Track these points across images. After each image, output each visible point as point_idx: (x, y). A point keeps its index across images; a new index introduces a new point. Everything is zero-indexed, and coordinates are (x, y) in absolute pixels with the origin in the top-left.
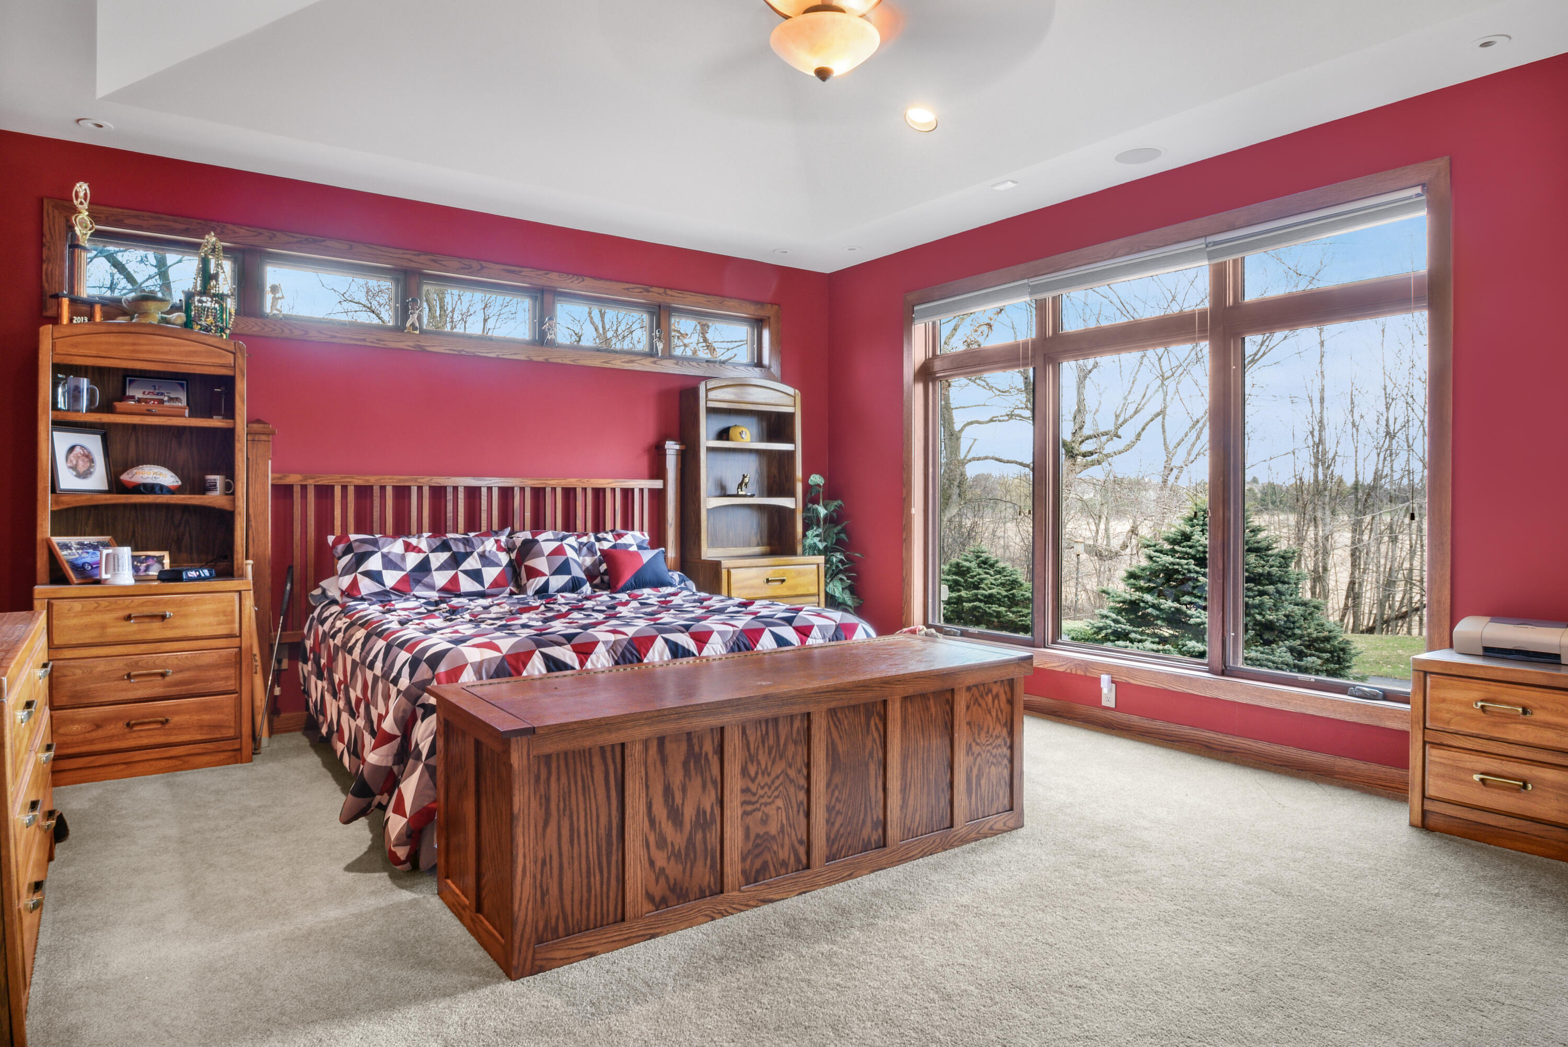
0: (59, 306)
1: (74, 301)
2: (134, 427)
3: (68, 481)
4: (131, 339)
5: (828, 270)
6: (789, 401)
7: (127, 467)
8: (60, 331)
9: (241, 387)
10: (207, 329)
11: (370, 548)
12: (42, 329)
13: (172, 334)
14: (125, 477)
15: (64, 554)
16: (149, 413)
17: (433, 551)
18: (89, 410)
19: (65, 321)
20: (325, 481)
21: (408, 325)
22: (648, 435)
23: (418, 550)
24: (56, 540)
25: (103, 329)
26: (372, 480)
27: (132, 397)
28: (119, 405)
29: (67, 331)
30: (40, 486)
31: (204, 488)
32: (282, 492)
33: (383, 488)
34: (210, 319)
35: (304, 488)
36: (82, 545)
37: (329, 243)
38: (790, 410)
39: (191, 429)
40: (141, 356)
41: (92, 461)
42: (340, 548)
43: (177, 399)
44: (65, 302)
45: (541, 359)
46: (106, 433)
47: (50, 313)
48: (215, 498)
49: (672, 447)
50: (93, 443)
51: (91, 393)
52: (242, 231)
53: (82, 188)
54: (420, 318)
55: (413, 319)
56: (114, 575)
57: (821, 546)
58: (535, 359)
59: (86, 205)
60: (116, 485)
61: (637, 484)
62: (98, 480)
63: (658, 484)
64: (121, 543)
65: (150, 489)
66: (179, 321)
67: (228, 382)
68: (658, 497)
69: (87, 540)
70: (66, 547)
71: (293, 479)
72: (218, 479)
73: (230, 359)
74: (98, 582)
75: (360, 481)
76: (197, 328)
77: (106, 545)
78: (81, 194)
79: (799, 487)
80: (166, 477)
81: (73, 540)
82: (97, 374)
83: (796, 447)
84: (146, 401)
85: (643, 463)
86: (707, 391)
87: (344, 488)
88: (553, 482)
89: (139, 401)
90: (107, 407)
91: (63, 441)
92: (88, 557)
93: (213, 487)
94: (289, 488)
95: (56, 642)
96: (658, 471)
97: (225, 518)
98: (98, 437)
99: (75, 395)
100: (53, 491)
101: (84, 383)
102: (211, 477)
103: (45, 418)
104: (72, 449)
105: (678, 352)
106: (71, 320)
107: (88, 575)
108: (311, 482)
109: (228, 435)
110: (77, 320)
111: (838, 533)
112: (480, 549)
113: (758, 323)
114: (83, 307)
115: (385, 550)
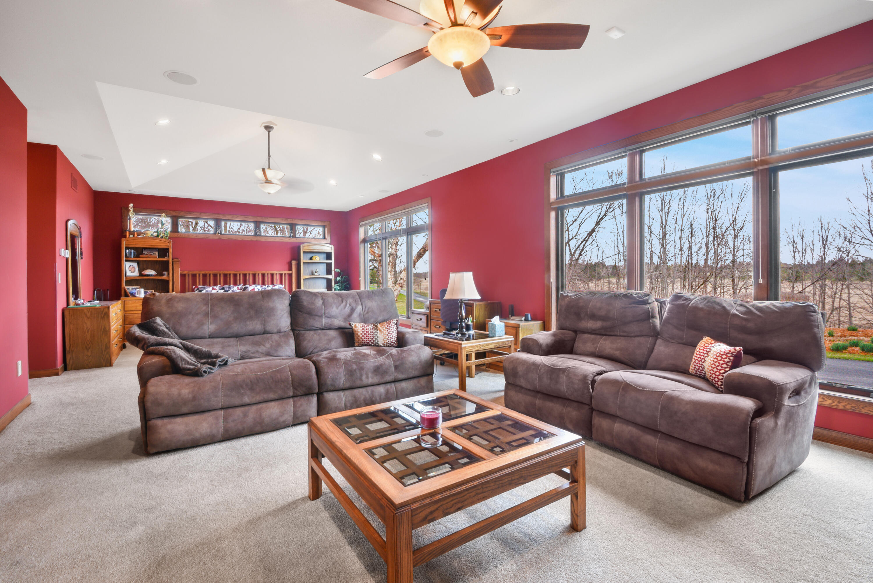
0: (126, 233)
1: (130, 232)
2: (145, 261)
3: (129, 274)
4: (143, 240)
5: (346, 211)
6: (330, 249)
7: (144, 270)
8: (127, 239)
9: (171, 251)
10: (162, 237)
11: (203, 289)
12: (122, 239)
13: (154, 239)
14: (143, 273)
15: (128, 290)
16: (148, 257)
17: (220, 290)
18: (134, 257)
19: (128, 236)
20: (194, 273)
21: (217, 232)
22: (288, 260)
23: (215, 289)
24: (126, 287)
25: (136, 238)
26: (207, 272)
27: (144, 254)
28: (141, 256)
29: (128, 239)
30: (122, 275)
31: (163, 275)
32: (183, 276)
33: (210, 274)
34: (163, 234)
35: (188, 274)
36: (132, 289)
37: (195, 213)
38: (330, 251)
39: (160, 261)
40: (146, 244)
41: (135, 269)
42: (196, 289)
43: (155, 254)
44: (128, 232)
45: (255, 240)
46: (138, 262)
47: (124, 234)
48: (165, 277)
49: (294, 262)
50: (135, 265)
51: (134, 253)
52: (172, 212)
53: (131, 205)
54: (221, 231)
55: (218, 231)
56: (139, 295)
57: (338, 288)
58: (253, 240)
59: (132, 209)
60: (141, 274)
61: (283, 272)
62: (136, 273)
63: (290, 272)
64: (141, 288)
65: (149, 275)
66: (156, 235)
67: (168, 249)
68: (290, 275)
69: (134, 287)
70: (129, 289)
71: (186, 272)
72: (166, 273)
73: (168, 244)
74: (135, 297)
75: (203, 272)
76: (160, 237)
77: (138, 288)
78: (131, 206)
79: (333, 273)
80: (152, 272)
81: (130, 287)
82: (136, 249)
83: (333, 261)
84: (147, 254)
85: (287, 267)
86: (303, 247)
87: (199, 275)
88: (258, 272)
89: (146, 254)
90: (138, 256)
91: (128, 264)
92: (133, 291)
93: (164, 275)
94: (185, 275)
95: (126, 310)
96: (290, 269)
97: (167, 282)
98: (136, 263)
99: (130, 253)
100: (125, 276)
101: (133, 251)
102: (164, 272)
103: (123, 259)
104: (130, 266)
105: (297, 236)
106: (129, 236)
107: (133, 295)
108: (190, 273)
109: (167, 262)
110: (131, 236)
111: (346, 285)
112: (232, 289)
113: (324, 227)
114: (133, 233)
115: (207, 289)
